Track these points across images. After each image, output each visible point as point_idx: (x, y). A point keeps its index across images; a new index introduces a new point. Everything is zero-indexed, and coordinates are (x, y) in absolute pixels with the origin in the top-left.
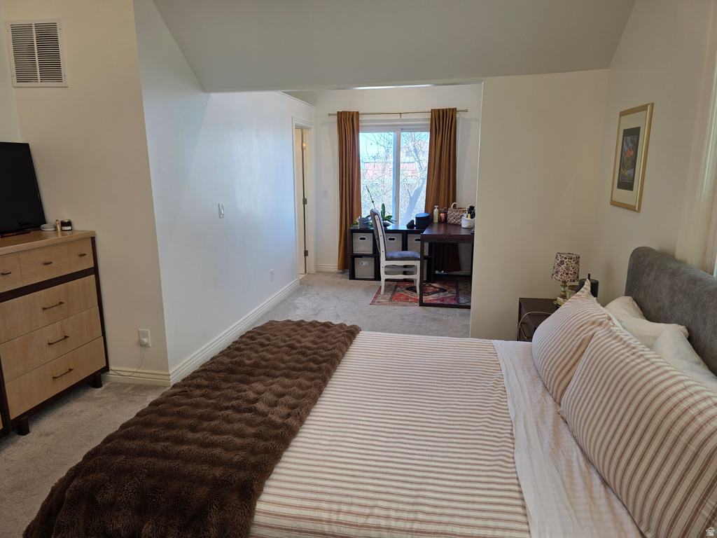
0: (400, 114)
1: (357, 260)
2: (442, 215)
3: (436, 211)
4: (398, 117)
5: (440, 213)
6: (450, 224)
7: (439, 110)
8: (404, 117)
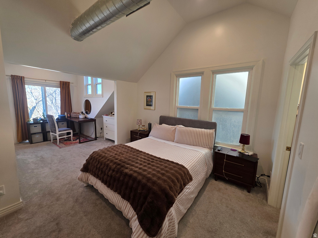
0: (46, 80)
1: (33, 136)
2: (69, 115)
3: (66, 114)
4: (45, 81)
5: (67, 114)
6: (73, 118)
7: (63, 82)
8: (47, 81)
